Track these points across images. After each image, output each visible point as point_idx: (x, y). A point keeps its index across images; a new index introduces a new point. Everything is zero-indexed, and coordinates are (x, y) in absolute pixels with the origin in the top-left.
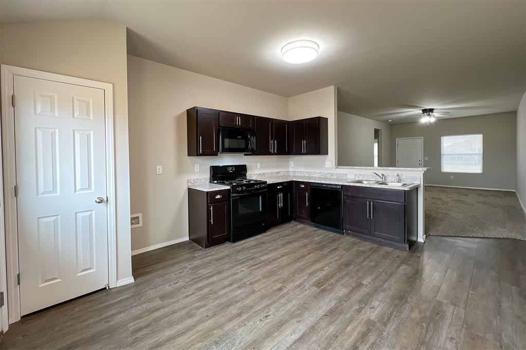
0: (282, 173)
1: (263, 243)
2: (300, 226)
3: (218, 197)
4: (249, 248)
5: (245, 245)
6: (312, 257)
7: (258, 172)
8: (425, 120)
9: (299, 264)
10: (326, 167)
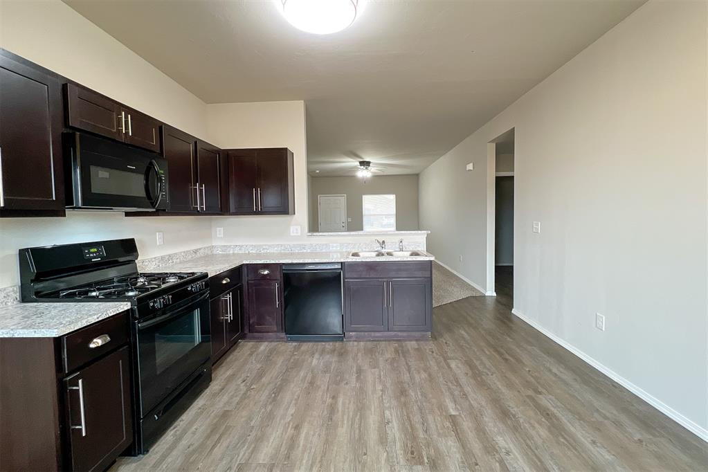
0: (202, 250)
1: (225, 415)
2: (264, 347)
3: (97, 342)
4: (202, 446)
5: (184, 442)
6: (345, 402)
7: (158, 254)
8: (363, 174)
9: (343, 432)
10: (292, 234)
